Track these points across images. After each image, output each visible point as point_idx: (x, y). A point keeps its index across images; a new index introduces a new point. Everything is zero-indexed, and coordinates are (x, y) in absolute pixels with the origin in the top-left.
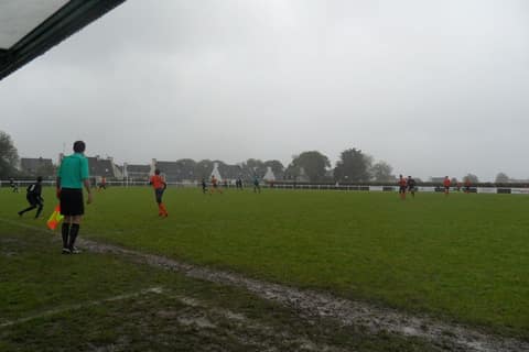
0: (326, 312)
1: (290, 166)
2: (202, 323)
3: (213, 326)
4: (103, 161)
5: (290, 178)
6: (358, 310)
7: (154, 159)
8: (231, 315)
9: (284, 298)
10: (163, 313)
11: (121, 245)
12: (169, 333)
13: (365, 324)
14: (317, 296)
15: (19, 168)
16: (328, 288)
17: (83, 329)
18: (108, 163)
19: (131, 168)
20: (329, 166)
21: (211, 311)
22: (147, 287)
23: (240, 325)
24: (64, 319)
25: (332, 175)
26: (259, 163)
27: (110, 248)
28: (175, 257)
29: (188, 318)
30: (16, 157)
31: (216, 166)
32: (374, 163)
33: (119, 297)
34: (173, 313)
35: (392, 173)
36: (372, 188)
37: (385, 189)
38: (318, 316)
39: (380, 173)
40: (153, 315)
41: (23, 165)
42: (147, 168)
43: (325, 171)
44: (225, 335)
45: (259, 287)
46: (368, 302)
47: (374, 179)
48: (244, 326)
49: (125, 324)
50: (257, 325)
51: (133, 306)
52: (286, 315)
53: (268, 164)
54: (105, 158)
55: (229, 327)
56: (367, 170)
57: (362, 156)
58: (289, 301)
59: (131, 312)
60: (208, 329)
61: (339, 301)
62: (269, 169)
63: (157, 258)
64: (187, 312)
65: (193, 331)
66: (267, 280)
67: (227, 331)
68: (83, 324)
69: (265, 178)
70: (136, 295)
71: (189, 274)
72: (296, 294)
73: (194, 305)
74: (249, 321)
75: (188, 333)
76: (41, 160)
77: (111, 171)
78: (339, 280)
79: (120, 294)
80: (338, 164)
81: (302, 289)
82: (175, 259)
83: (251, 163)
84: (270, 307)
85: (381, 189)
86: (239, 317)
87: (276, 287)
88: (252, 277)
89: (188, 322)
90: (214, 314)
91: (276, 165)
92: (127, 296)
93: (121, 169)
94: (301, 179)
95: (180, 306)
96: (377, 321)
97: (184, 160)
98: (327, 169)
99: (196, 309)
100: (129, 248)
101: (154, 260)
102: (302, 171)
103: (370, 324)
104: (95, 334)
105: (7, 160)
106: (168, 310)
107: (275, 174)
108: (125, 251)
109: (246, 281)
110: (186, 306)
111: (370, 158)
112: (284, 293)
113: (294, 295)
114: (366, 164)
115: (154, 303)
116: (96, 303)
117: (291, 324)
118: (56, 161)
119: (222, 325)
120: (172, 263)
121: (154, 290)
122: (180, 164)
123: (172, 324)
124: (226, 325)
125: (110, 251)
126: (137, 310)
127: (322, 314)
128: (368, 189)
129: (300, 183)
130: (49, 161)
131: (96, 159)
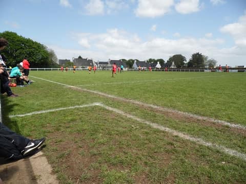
1: (168, 61)
4: (89, 60)
7: (109, 59)
15: (58, 63)
18: (91, 61)
19: (101, 63)
20: (186, 61)
25: (187, 65)
26: (154, 60)
30: (57, 59)
31: (136, 61)
32: (208, 59)
35: (217, 64)
36: (205, 71)
37: (212, 71)
39: (211, 64)
42: (107, 63)
43: (184, 63)
47: (207, 66)
53: (158, 60)
54: (90, 59)
56: (204, 63)
57: (201, 56)
62: (158, 63)
69: (156, 67)
76: (66, 60)
77: (93, 65)
80: (190, 60)
83: (151, 60)
85: (210, 71)
91: (161, 61)
93: (96, 63)
94: (172, 67)
97: (122, 60)
102: (173, 63)
105: (54, 60)
107: (161, 65)
111: (206, 58)
114: (204, 59)
118: (71, 61)
122: (120, 61)
129: (172, 69)
130: (70, 60)
131: (86, 59)
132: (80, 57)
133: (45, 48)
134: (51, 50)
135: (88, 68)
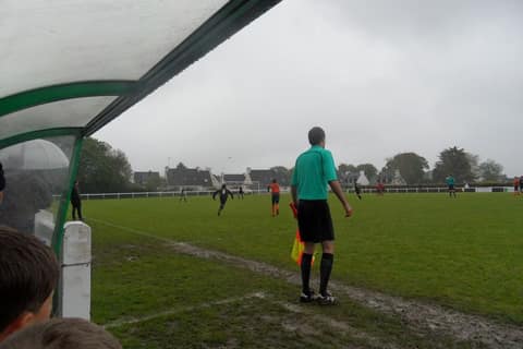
0: (437, 325)
1: (384, 169)
2: (306, 329)
3: (317, 333)
4: (202, 172)
5: (384, 181)
6: (475, 325)
7: (248, 169)
8: (334, 323)
9: (388, 308)
10: (268, 318)
11: (223, 250)
12: (274, 337)
13: (484, 340)
14: (425, 307)
15: (132, 181)
16: (436, 299)
17: (196, 329)
18: (206, 174)
19: (228, 177)
20: (428, 167)
21: (315, 318)
22: (250, 291)
23: (344, 333)
24: (178, 319)
25: (431, 177)
26: (351, 168)
27: (214, 253)
28: (274, 263)
29: (292, 324)
30: (130, 171)
32: (480, 163)
33: (226, 301)
34: (278, 318)
35: (503, 173)
36: (479, 190)
37: (494, 190)
38: (428, 329)
39: (488, 173)
40: (259, 319)
41: (135, 178)
42: (242, 177)
43: (423, 173)
44: (330, 342)
45: (361, 295)
46: (485, 316)
47: (481, 180)
48: (348, 335)
49: (233, 326)
50: (362, 335)
51: (240, 310)
52: (392, 326)
53: (361, 167)
54: (204, 169)
55: (332, 335)
56: (472, 171)
57: (463, 154)
58: (395, 312)
59: (238, 315)
60: (312, 336)
61: (451, 313)
62: (362, 173)
63: (257, 264)
64: (291, 318)
65: (298, 337)
66: (369, 289)
67: (331, 338)
68: (195, 325)
70: (241, 299)
71: (289, 280)
72: (401, 305)
73: (297, 311)
74: (354, 330)
75: (294, 339)
76: (150, 173)
77: (210, 183)
78: (449, 291)
79: (225, 298)
80: (438, 165)
81: (406, 299)
82: (275, 266)
83: (343, 167)
84: (374, 317)
85: (490, 190)
86: (343, 325)
87: (379, 296)
88: (353, 284)
89: (292, 329)
90: (317, 321)
91: (369, 170)
92: (232, 300)
93: (218, 178)
94: (397, 184)
95: (283, 311)
96: (498, 338)
97: (277, 168)
98: (425, 170)
99: (299, 316)
100: (231, 254)
101: (255, 266)
102: (397, 173)
103: (491, 341)
104: (206, 335)
105: (123, 175)
106: (271, 315)
107: (369, 179)
108: (228, 257)
109: (347, 288)
110: (288, 311)
111: (474, 160)
112: (388, 303)
113: (400, 305)
114: (471, 163)
115: (257, 308)
116: (205, 305)
117: (398, 336)
118: (162, 174)
119: (325, 333)
120: (272, 269)
121: (258, 295)
122: (272, 171)
123: (277, 330)
124: (329, 333)
125: (214, 257)
126: (244, 313)
127: (433, 327)
128: (474, 191)
129: (395, 187)
130: (157, 174)
131: (195, 170)
132: (181, 166)
133: (106, 149)
134: (119, 152)
135: (201, 189)
